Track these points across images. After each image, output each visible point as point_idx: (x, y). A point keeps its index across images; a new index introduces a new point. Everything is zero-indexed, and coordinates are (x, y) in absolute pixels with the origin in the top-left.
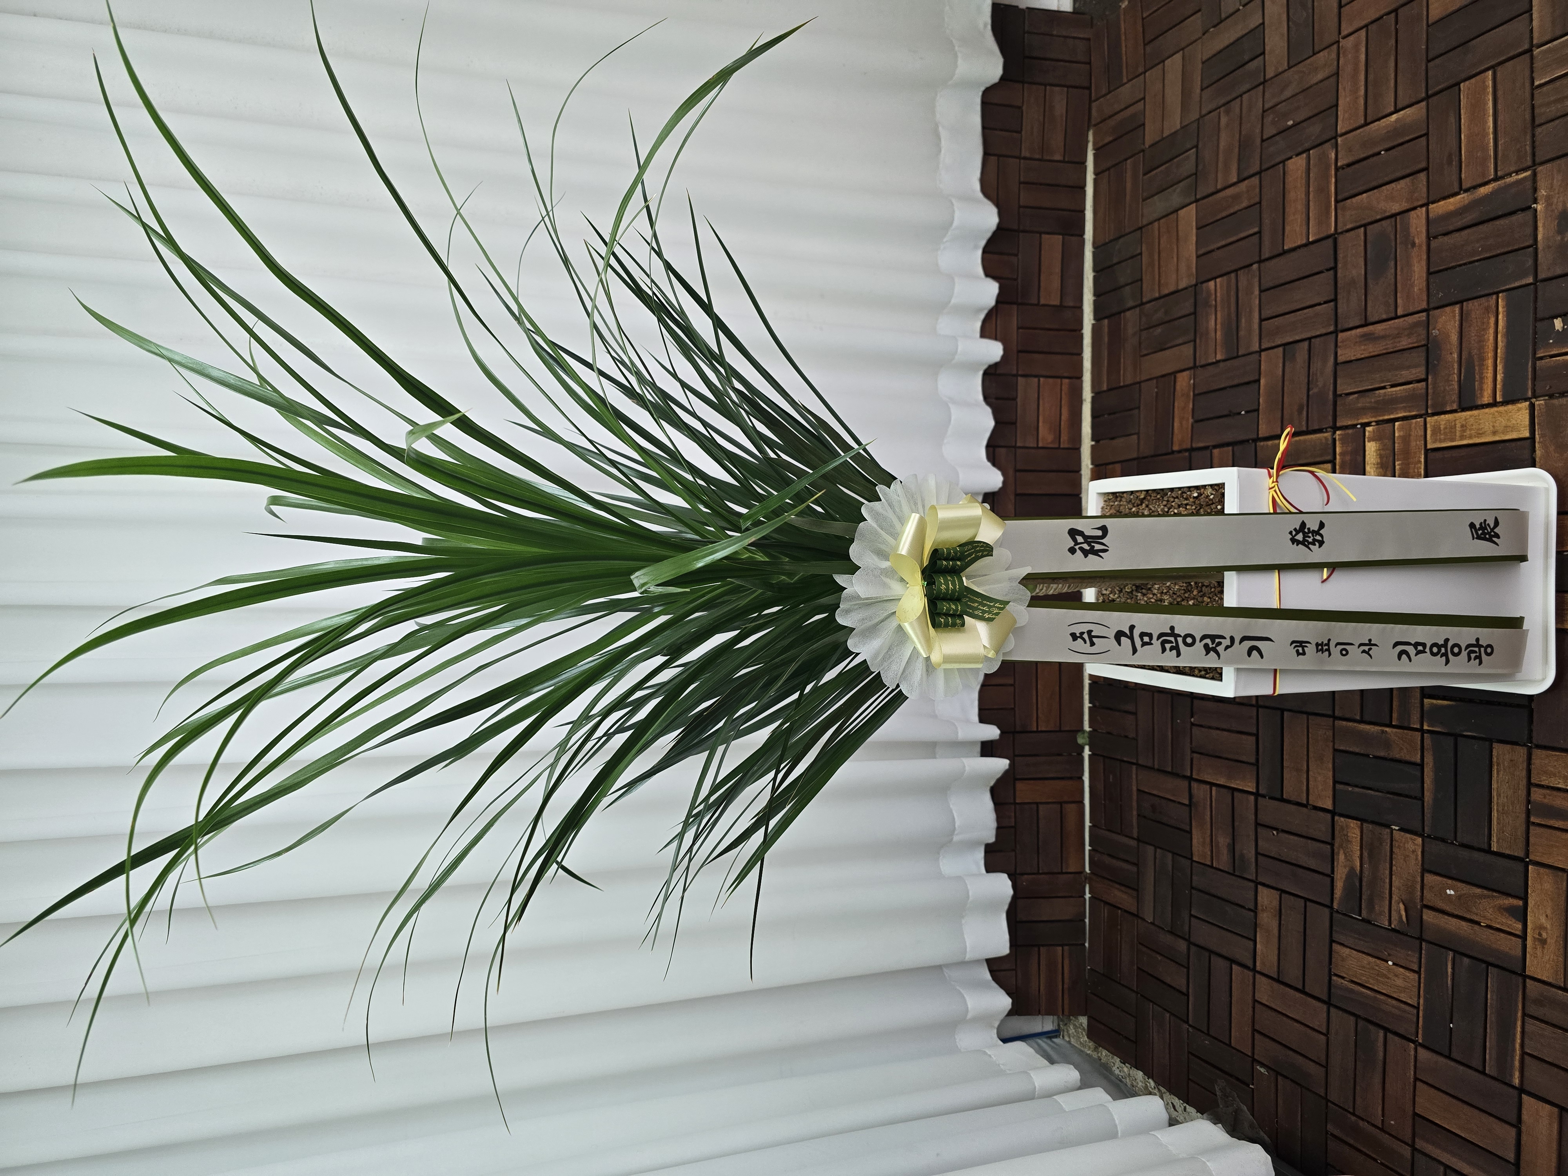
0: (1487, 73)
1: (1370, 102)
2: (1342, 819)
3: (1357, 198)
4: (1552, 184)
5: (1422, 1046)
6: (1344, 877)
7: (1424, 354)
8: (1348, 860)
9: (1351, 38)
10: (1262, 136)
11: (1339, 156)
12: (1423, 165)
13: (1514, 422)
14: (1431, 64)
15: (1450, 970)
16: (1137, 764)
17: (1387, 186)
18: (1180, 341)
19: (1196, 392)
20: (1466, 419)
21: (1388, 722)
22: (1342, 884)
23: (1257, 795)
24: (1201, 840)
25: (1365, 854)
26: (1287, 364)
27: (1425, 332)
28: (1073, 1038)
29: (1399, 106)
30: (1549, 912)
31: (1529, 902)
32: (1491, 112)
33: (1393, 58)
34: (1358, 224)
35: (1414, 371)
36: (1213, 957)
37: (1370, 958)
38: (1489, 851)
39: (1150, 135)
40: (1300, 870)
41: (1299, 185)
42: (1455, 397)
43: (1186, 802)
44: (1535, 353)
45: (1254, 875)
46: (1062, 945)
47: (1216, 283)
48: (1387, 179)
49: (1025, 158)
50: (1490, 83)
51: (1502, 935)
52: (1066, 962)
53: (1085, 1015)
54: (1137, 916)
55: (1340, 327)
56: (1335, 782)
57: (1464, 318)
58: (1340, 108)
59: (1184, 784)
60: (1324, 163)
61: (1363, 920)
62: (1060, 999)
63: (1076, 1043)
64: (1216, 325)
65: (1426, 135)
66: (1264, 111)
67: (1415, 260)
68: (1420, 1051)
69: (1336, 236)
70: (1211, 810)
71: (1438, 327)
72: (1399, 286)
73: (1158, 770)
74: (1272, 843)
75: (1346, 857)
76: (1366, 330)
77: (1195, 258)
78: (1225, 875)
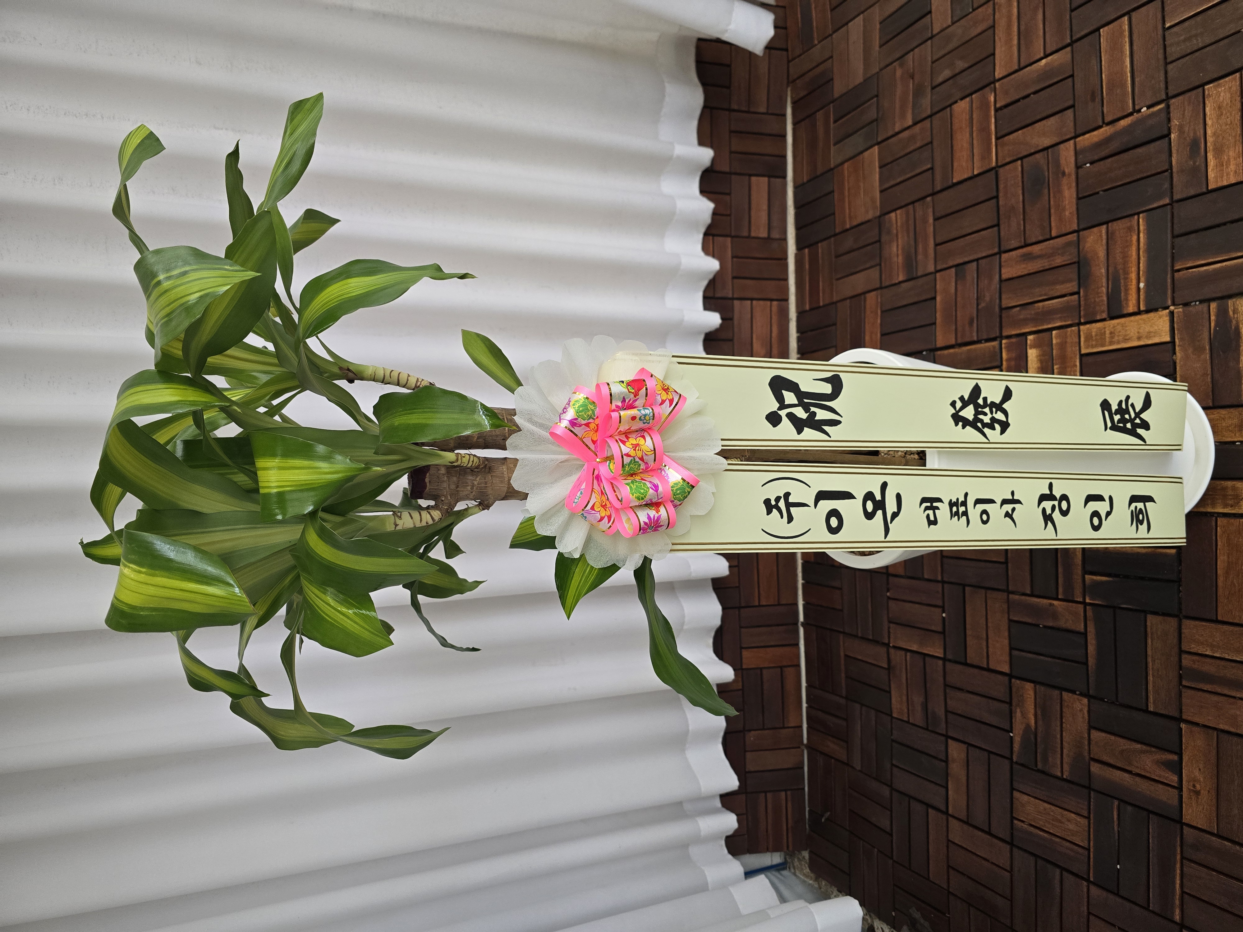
0: (1123, 19)
1: (1022, 49)
2: (1018, 682)
3: (1013, 135)
4: (1184, 114)
5: (1094, 883)
6: (1021, 732)
7: (1076, 270)
8: (1025, 717)
10: (931, 84)
11: (997, 99)
12: (1071, 103)
13: (1156, 328)
14: (1074, 14)
15: (1115, 816)
16: (844, 633)
17: (1039, 123)
18: (868, 265)
19: (884, 309)
20: (1114, 327)
21: (1055, 596)
22: (1019, 739)
23: (944, 659)
24: (899, 699)
25: (1039, 712)
26: (959, 282)
27: (1076, 250)
28: (798, 870)
29: (1048, 52)
30: (1201, 766)
31: (1183, 757)
32: (1128, 53)
33: (1041, 11)
34: (1015, 158)
35: (1069, 285)
36: (911, 801)
37: (1046, 805)
38: (1147, 711)
39: (839, 88)
40: (984, 726)
41: (964, 126)
42: (1105, 308)
43: (886, 666)
44: (1173, 266)
45: (945, 730)
46: (786, 791)
47: (896, 214)
48: (1038, 117)
49: (734, 111)
50: (1126, 27)
51: (1161, 786)
52: (789, 805)
53: (806, 850)
54: (848, 765)
55: (1003, 249)
56: (1011, 649)
57: (1110, 237)
58: (997, 56)
59: (883, 650)
60: (985, 105)
61: (1039, 771)
62: (785, 837)
63: (801, 874)
64: (897, 251)
65: (1072, 76)
66: (933, 62)
67: (1065, 188)
68: (1093, 889)
69: (997, 169)
70: (907, 673)
71: (1088, 245)
72: (1052, 211)
73: (862, 638)
74: (958, 702)
75: (1023, 715)
76: (1025, 250)
77: (878, 194)
78: (921, 730)
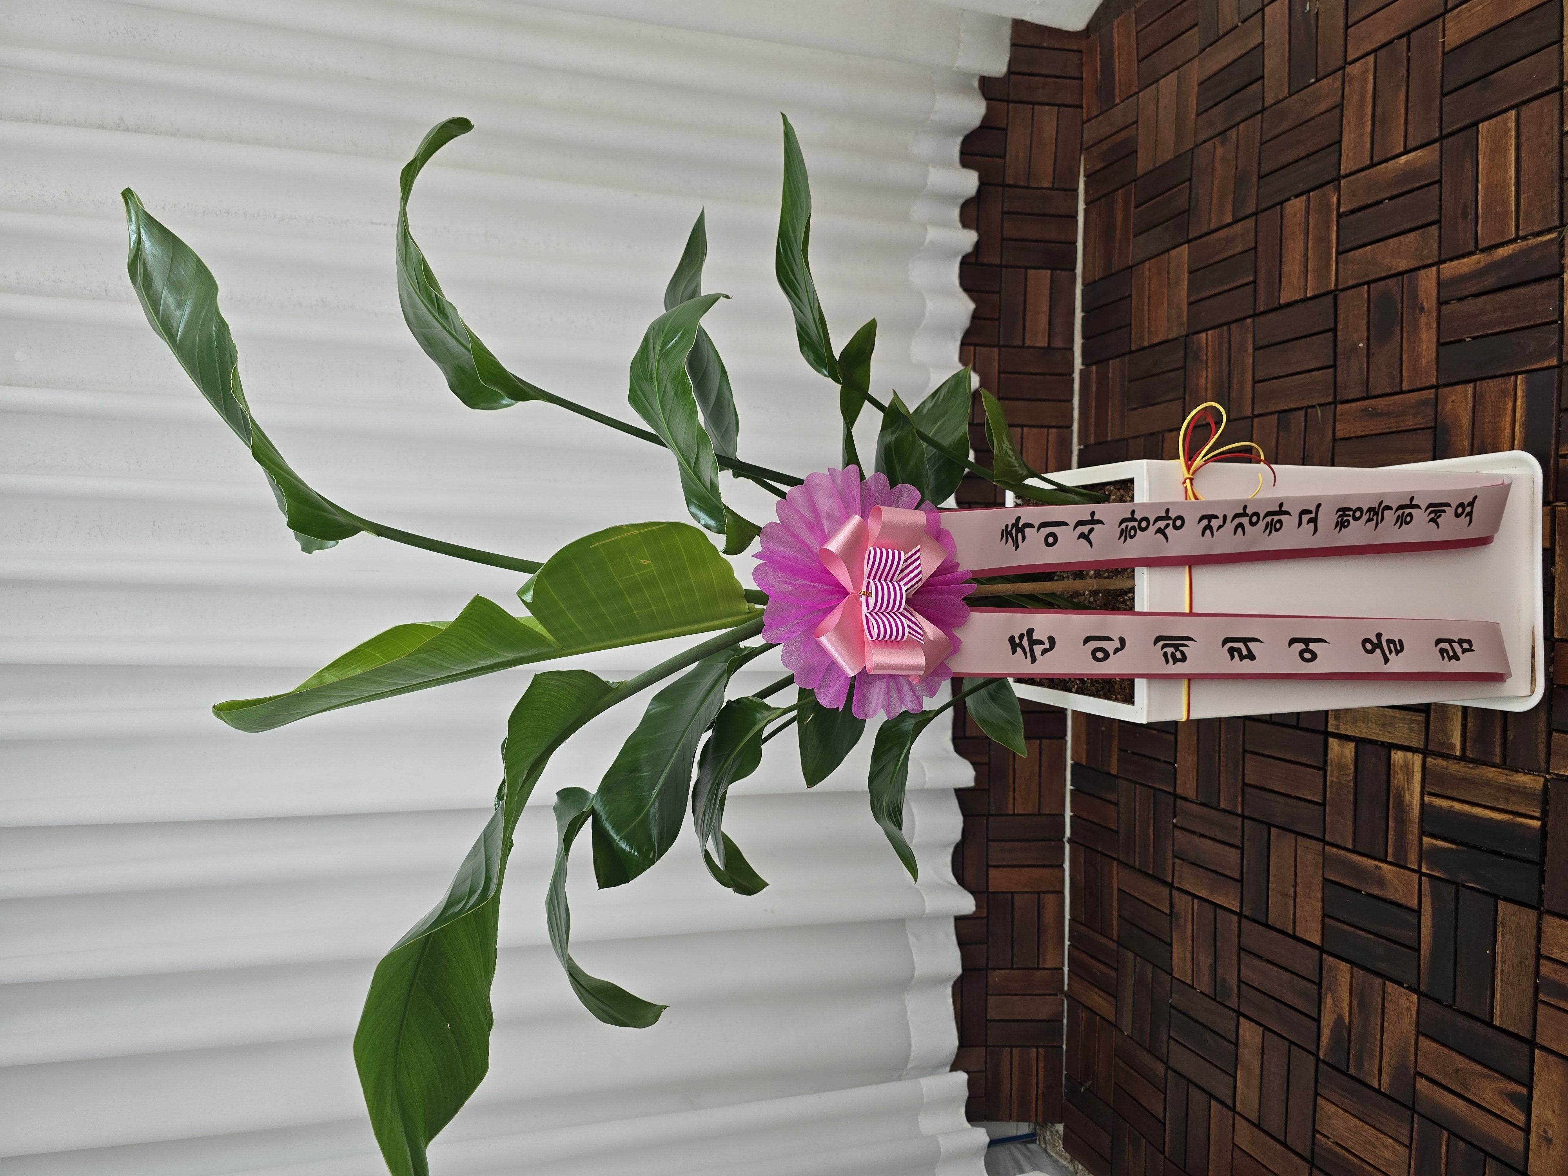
0: (1509, 113)
1: (1377, 139)
2: (1331, 959)
3: (1360, 250)
6: (1332, 1024)
7: (1431, 438)
8: (1337, 1006)
9: (1359, 64)
10: (1259, 172)
11: (1342, 202)
12: (1435, 217)
14: (1445, 99)
15: (1444, 1152)
16: (1117, 860)
17: (1395, 239)
18: (1169, 398)
21: (1383, 858)
22: (1329, 1032)
23: (1240, 915)
24: (1181, 956)
25: (1355, 1003)
26: (1281, 434)
27: (1432, 412)
28: (1050, 1145)
29: (1410, 145)
30: (1556, 1107)
31: (1535, 1092)
32: (1513, 159)
33: (1403, 90)
34: (1361, 281)
35: (1421, 456)
36: (1191, 1088)
37: (1358, 1121)
38: (1490, 1024)
39: (1143, 164)
40: (1284, 1008)
41: (1298, 232)
43: (1168, 911)
44: (1557, 449)
45: (1236, 1005)
46: (1037, 1047)
47: (1207, 334)
48: (1394, 231)
49: (1009, 186)
50: (1512, 125)
51: (1503, 1124)
52: (1041, 1065)
53: (1061, 1123)
54: (1115, 1026)
55: (1338, 397)
56: (1324, 915)
57: (1477, 400)
58: (1344, 145)
59: (1165, 891)
60: (1325, 208)
61: (1351, 1077)
62: (1034, 1105)
63: (1053, 1152)
64: (1206, 382)
65: (1439, 181)
66: (1262, 144)
67: (1423, 328)
69: (1337, 292)
70: (1193, 924)
71: (1449, 406)
72: (1405, 356)
73: (1140, 871)
74: (1254, 971)
75: (1334, 1001)
76: (1367, 403)
77: (1186, 305)
78: (1206, 998)
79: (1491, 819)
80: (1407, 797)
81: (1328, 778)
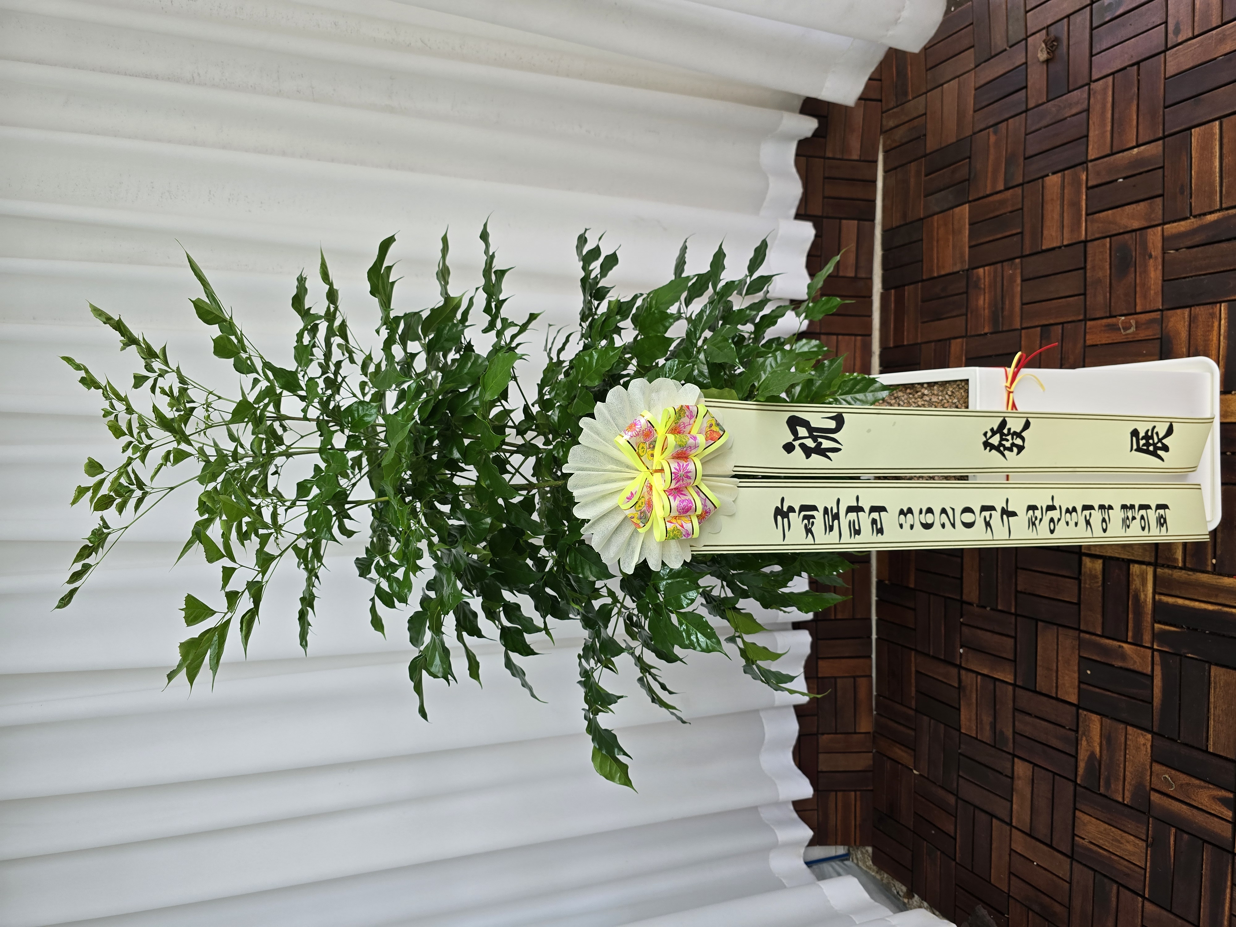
0: (1214, 123)
1: (1115, 135)
2: (1085, 713)
3: (1103, 213)
5: (1148, 900)
6: (1086, 758)
7: (1158, 346)
8: (1090, 746)
9: (1101, 82)
10: (1024, 154)
11: (1089, 178)
12: (1160, 191)
13: (1232, 408)
14: (1167, 110)
15: (1172, 842)
16: (916, 650)
17: (1130, 206)
18: (955, 313)
19: (969, 356)
21: (1124, 640)
22: (1084, 765)
23: (1014, 685)
24: (968, 717)
25: (1104, 742)
26: (1043, 342)
27: (1159, 327)
28: (861, 861)
29: (1140, 142)
32: (1218, 153)
33: (1135, 102)
34: (1104, 235)
36: (977, 811)
37: (1107, 826)
38: (1206, 751)
39: (931, 144)
40: (1050, 749)
41: (1055, 198)
43: (956, 685)
45: (1012, 750)
46: (855, 791)
47: (984, 269)
48: (1129, 201)
49: (829, 158)
50: (1217, 131)
51: (1216, 819)
52: (858, 803)
53: (870, 846)
55: (1088, 316)
56: (1080, 682)
57: (1192, 320)
58: (1091, 139)
59: (954, 671)
60: (1076, 182)
61: (1101, 794)
62: (853, 833)
63: (863, 865)
64: (984, 304)
65: (1163, 167)
66: (1026, 134)
67: (1152, 269)
68: (1147, 904)
69: (1086, 242)
70: (977, 695)
71: (1171, 324)
72: (1138, 289)
73: (934, 658)
74: (1027, 725)
75: (1088, 743)
76: (1110, 321)
77: (967, 249)
78: (988, 746)
79: (1205, 610)
80: (1142, 596)
81: (1082, 585)
